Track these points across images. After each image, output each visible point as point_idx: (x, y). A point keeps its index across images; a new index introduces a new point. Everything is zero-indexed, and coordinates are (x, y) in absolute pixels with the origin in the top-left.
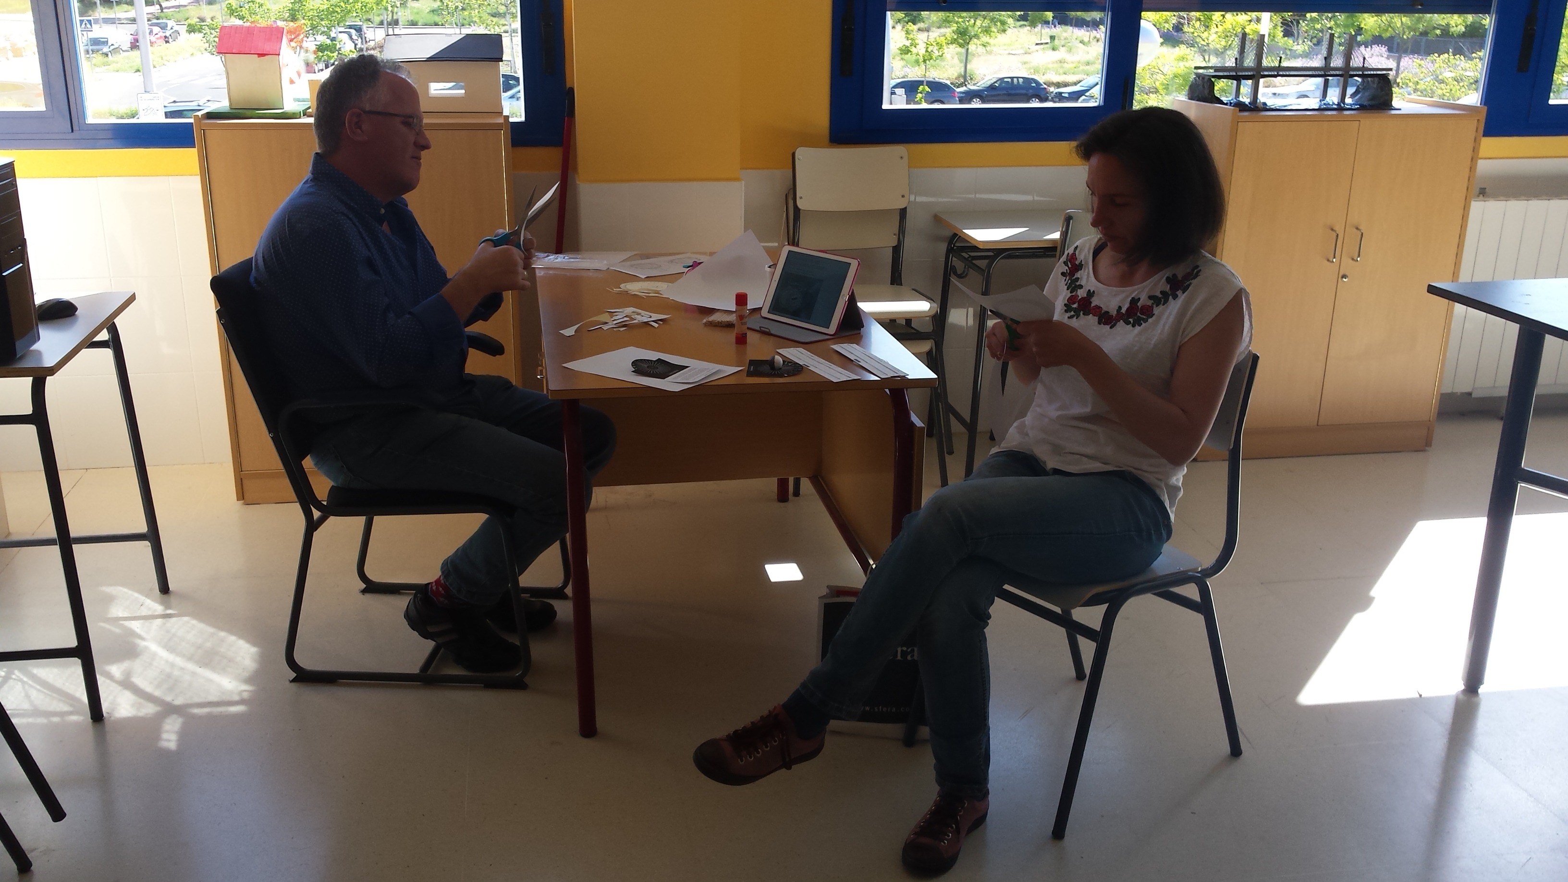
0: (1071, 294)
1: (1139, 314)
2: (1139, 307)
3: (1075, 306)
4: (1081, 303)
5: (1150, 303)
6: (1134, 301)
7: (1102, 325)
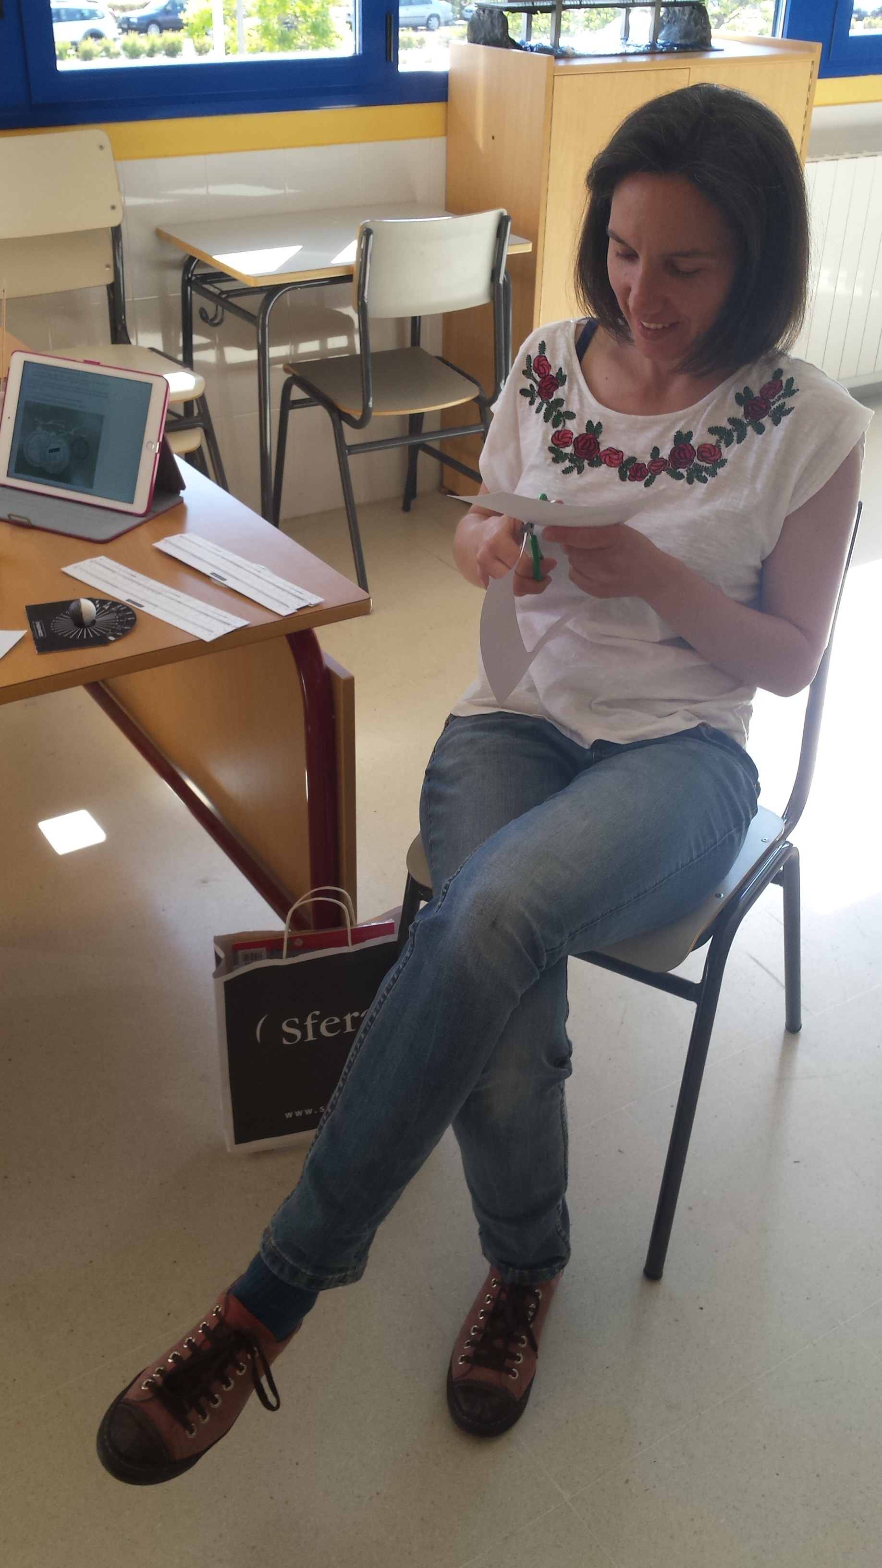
0: (556, 430)
1: (696, 460)
2: (696, 448)
3: (569, 450)
4: (580, 444)
5: (712, 440)
6: (682, 440)
7: (628, 481)
